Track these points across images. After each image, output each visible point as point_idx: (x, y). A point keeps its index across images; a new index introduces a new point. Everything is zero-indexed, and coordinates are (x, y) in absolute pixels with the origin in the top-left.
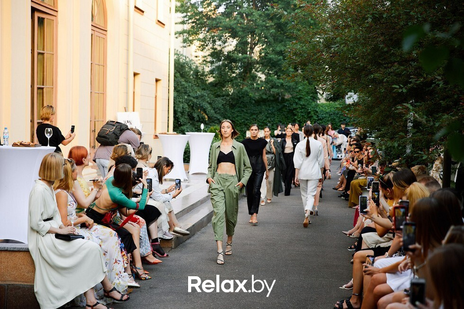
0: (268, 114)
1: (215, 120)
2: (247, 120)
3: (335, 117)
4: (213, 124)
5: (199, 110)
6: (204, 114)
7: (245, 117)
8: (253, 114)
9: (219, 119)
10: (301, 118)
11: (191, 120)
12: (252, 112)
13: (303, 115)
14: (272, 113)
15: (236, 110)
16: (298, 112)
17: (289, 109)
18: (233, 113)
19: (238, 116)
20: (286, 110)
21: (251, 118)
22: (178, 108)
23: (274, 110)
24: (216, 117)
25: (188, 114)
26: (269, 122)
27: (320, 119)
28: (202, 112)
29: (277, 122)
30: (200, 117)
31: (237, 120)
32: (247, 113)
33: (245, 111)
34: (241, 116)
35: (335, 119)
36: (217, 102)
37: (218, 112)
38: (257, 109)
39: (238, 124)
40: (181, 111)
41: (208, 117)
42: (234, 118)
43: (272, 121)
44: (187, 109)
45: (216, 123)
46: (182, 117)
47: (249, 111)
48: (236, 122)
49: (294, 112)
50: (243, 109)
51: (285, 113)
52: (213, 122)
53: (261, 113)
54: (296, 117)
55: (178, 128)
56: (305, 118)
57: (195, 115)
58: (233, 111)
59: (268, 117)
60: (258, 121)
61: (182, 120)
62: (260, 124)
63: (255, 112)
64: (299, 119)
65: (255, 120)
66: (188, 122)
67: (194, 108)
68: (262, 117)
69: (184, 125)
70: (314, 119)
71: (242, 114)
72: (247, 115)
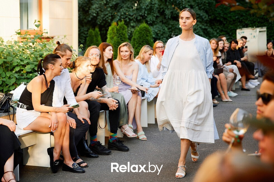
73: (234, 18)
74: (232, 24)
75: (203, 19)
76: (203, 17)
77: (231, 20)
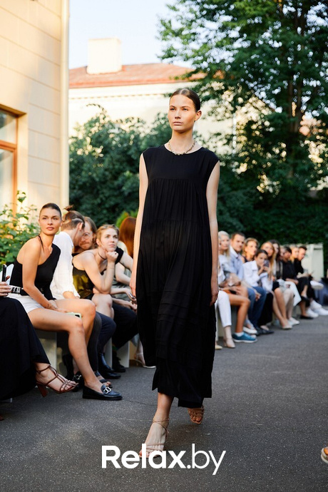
2: (289, 228)
15: (272, 212)
19: (274, 222)
31: (273, 230)
34: (278, 222)
36: (234, 198)
37: (236, 214)
42: (266, 225)
48: (271, 232)
73: (278, 231)
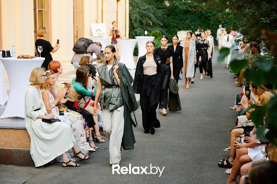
0: (192, 20)
1: (157, 25)
3: (236, 22)
4: (156, 27)
5: (147, 18)
6: (150, 21)
7: (176, 22)
8: (182, 20)
9: (159, 24)
10: (214, 22)
11: (141, 24)
12: (181, 19)
13: (215, 21)
14: (195, 19)
16: (211, 18)
17: (206, 17)
18: (169, 19)
20: (203, 17)
21: (181, 23)
22: (133, 17)
23: (195, 18)
24: (157, 23)
25: (139, 21)
26: (193, 25)
27: (226, 23)
28: (148, 20)
29: (198, 25)
30: (147, 22)
32: (178, 19)
33: (177, 18)
35: (236, 23)
38: (184, 17)
39: (172, 27)
40: (135, 19)
41: (152, 23)
43: (195, 25)
44: (139, 18)
45: (157, 27)
46: (135, 23)
47: (179, 18)
49: (209, 18)
50: (176, 17)
51: (203, 19)
52: (156, 26)
53: (187, 19)
54: (210, 22)
55: (133, 30)
56: (216, 22)
57: (144, 22)
58: (169, 18)
59: (191, 22)
60: (185, 25)
61: (135, 25)
62: (186, 26)
63: (183, 19)
64: (212, 23)
65: (183, 24)
66: (139, 26)
67: (143, 17)
68: (187, 22)
69: (137, 28)
70: (222, 23)
71: (175, 20)
72: (178, 21)
74: (172, 28)
75: (160, 26)
76: (161, 24)
77: (172, 26)
